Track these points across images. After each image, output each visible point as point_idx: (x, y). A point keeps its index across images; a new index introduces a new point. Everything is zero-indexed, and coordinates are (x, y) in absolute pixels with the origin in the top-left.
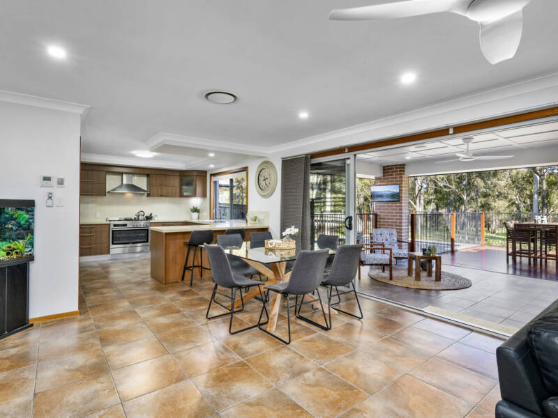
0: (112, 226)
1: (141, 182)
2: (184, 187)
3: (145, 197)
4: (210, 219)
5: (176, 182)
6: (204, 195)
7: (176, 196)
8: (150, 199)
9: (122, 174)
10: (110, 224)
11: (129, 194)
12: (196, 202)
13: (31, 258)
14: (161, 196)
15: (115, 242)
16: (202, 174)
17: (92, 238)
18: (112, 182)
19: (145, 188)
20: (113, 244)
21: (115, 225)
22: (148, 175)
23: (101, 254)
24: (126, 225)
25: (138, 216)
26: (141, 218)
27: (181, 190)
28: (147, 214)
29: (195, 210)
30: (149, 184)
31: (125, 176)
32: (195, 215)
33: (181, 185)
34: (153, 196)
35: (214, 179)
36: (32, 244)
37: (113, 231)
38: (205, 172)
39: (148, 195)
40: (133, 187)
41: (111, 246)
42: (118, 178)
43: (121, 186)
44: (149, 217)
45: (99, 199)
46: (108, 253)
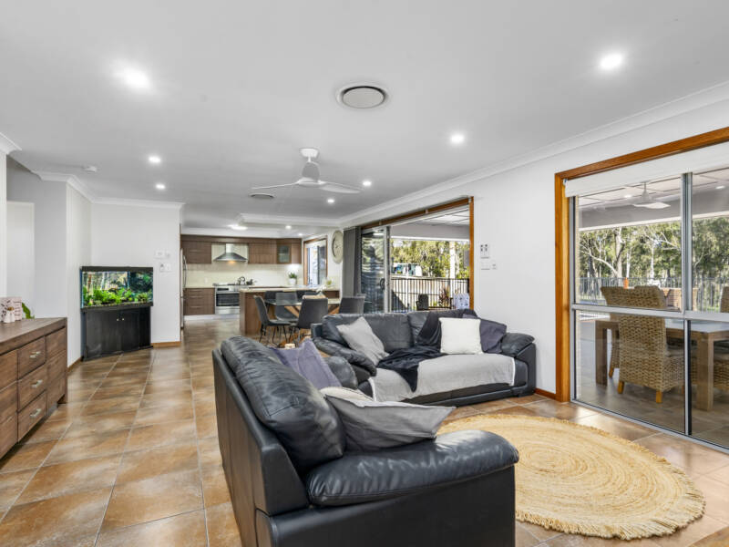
0: (216, 290)
1: (243, 251)
2: (281, 254)
3: (246, 264)
4: (304, 284)
5: (274, 249)
6: (299, 261)
7: (273, 263)
8: (250, 266)
9: (225, 243)
10: (215, 288)
11: (232, 261)
12: (294, 268)
13: (152, 304)
14: (260, 263)
15: (218, 304)
16: (298, 242)
17: (200, 299)
18: (216, 251)
19: (246, 257)
21: (219, 289)
22: (248, 244)
23: (208, 313)
24: (227, 289)
25: (240, 281)
26: (242, 283)
27: (278, 257)
28: (248, 280)
29: (293, 276)
30: (250, 253)
31: (228, 246)
32: (293, 281)
33: (278, 252)
34: (253, 263)
35: (307, 246)
36: (152, 295)
37: (217, 294)
38: (300, 240)
39: (249, 263)
40: (235, 256)
41: (216, 307)
42: (222, 247)
43: (225, 255)
44: (250, 283)
45: (207, 266)
46: (214, 313)
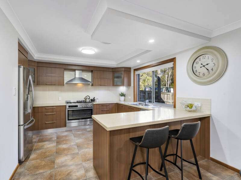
0: (67, 107)
1: (88, 76)
2: (115, 79)
3: (90, 87)
4: (134, 102)
5: (110, 75)
6: (129, 85)
7: (110, 86)
9: (74, 70)
10: (66, 106)
11: (80, 84)
12: (123, 89)
14: (101, 85)
15: (69, 118)
16: (128, 70)
17: (54, 115)
19: (90, 80)
20: (68, 120)
21: (69, 106)
22: (92, 71)
23: (60, 127)
24: (77, 106)
25: (86, 99)
26: (88, 100)
27: (113, 81)
28: (92, 98)
29: (123, 95)
30: (93, 78)
31: (77, 72)
32: (122, 98)
34: (96, 85)
35: (137, 73)
37: (68, 111)
38: (130, 69)
39: (92, 85)
40: (82, 79)
41: (67, 121)
42: (73, 73)
43: (75, 79)
44: (93, 100)
45: (60, 88)
46: (65, 126)
